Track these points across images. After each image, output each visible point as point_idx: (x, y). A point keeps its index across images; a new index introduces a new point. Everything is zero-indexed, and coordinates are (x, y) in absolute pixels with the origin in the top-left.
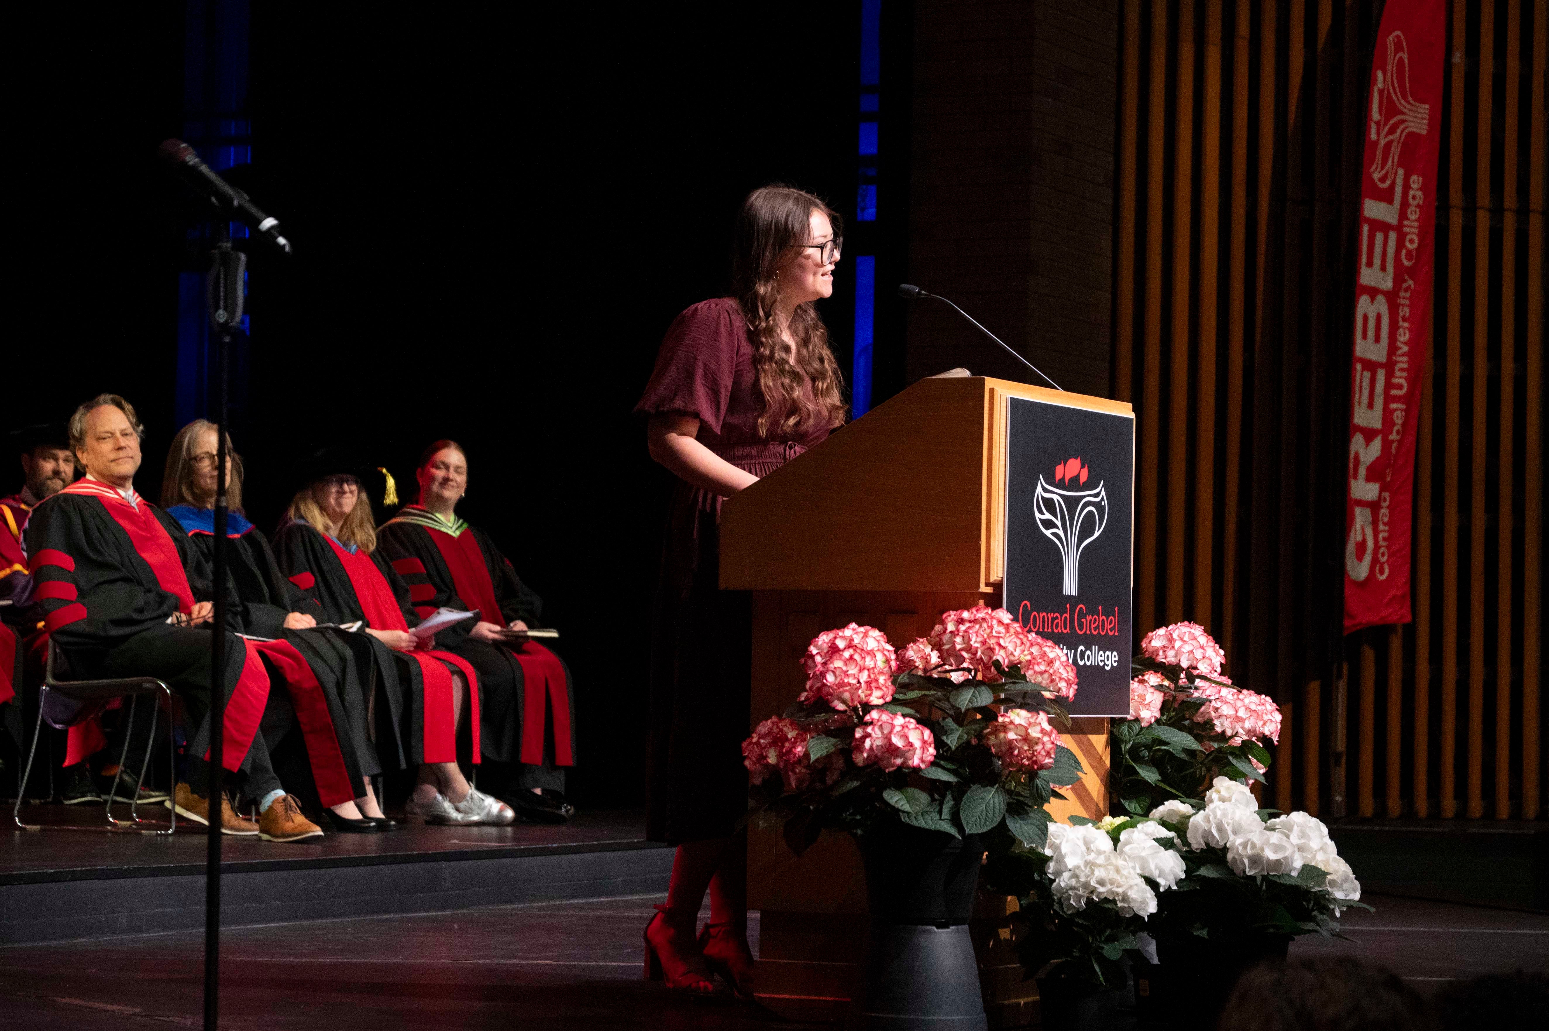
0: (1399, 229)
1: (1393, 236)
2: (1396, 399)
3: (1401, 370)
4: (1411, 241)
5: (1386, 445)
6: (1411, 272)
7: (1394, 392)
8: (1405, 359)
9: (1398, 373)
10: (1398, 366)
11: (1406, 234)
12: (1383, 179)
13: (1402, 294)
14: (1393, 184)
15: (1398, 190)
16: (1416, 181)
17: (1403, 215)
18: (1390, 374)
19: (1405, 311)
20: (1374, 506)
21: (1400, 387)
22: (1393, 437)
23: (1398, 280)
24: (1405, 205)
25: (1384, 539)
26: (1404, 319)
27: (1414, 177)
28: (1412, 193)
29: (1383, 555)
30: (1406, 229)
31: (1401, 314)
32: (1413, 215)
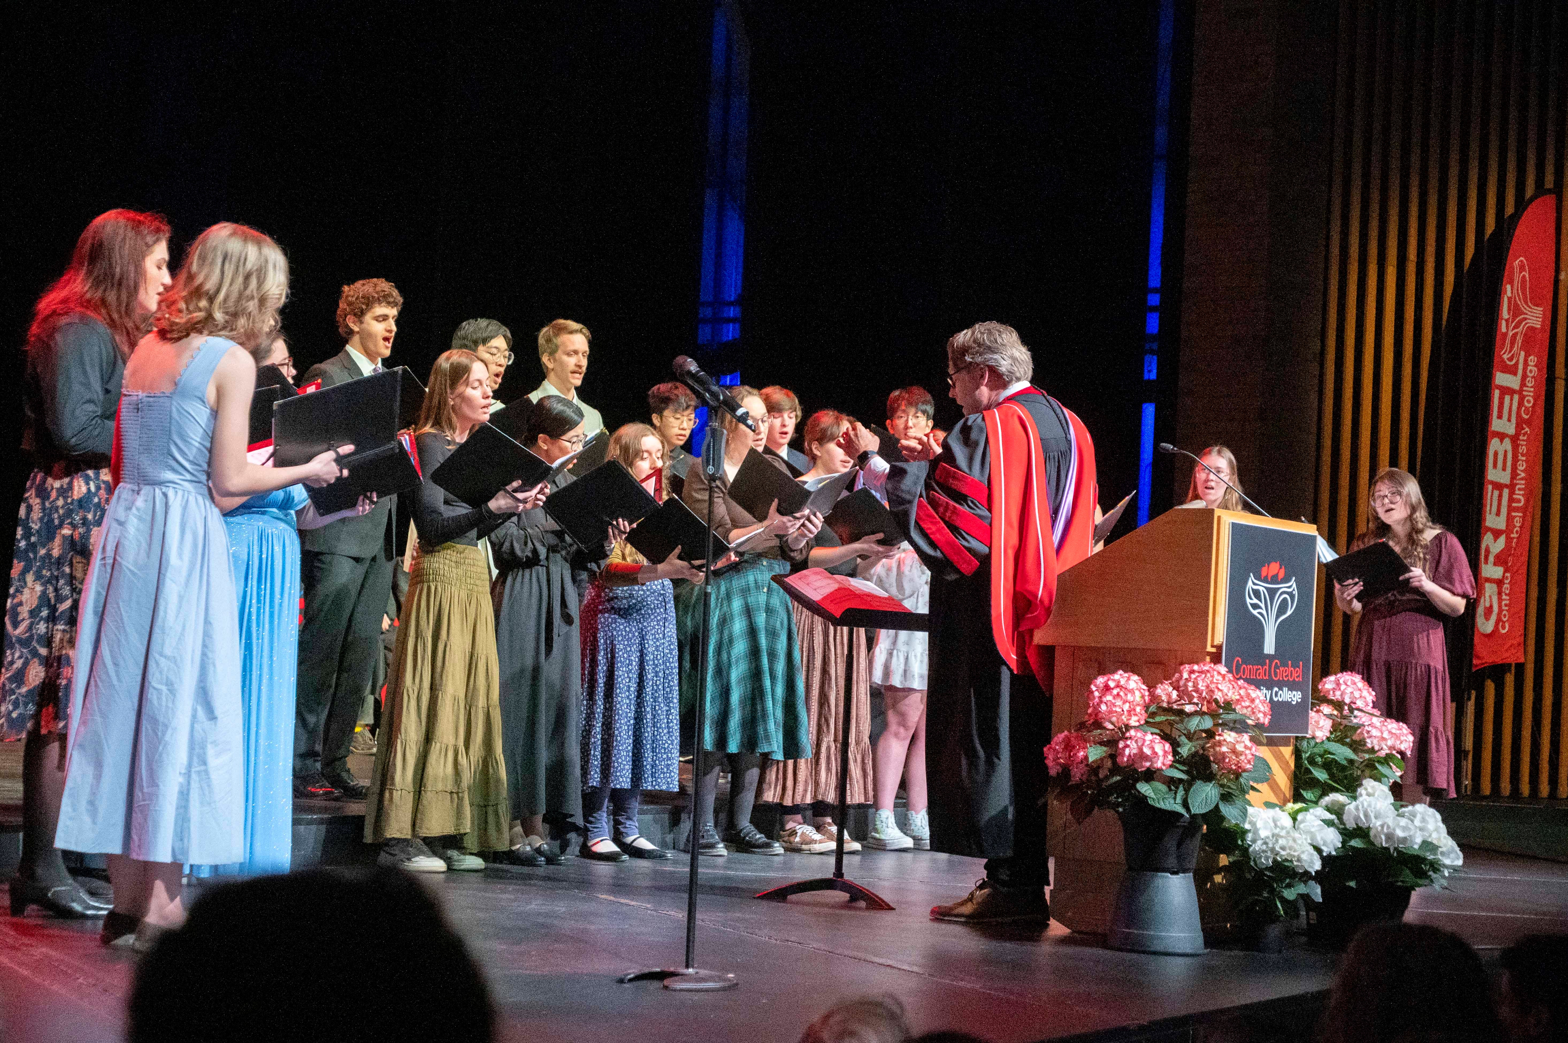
0: (1520, 392)
1: (1516, 397)
2: (1517, 509)
3: (1519, 489)
4: (1529, 401)
5: (1509, 541)
6: (1529, 422)
7: (1514, 505)
8: (1523, 482)
9: (1517, 492)
10: (1518, 487)
11: (1524, 397)
12: (1511, 359)
13: (1521, 438)
14: (1517, 363)
15: (1521, 366)
16: (1532, 360)
17: (1523, 384)
18: (1512, 493)
19: (1523, 449)
20: (1500, 583)
21: (1519, 501)
22: (1514, 535)
23: (1519, 427)
24: (1524, 377)
25: (1506, 605)
26: (1523, 455)
27: (1532, 357)
28: (1529, 368)
29: (1506, 615)
30: (1524, 393)
31: (1521, 451)
32: (1530, 383)
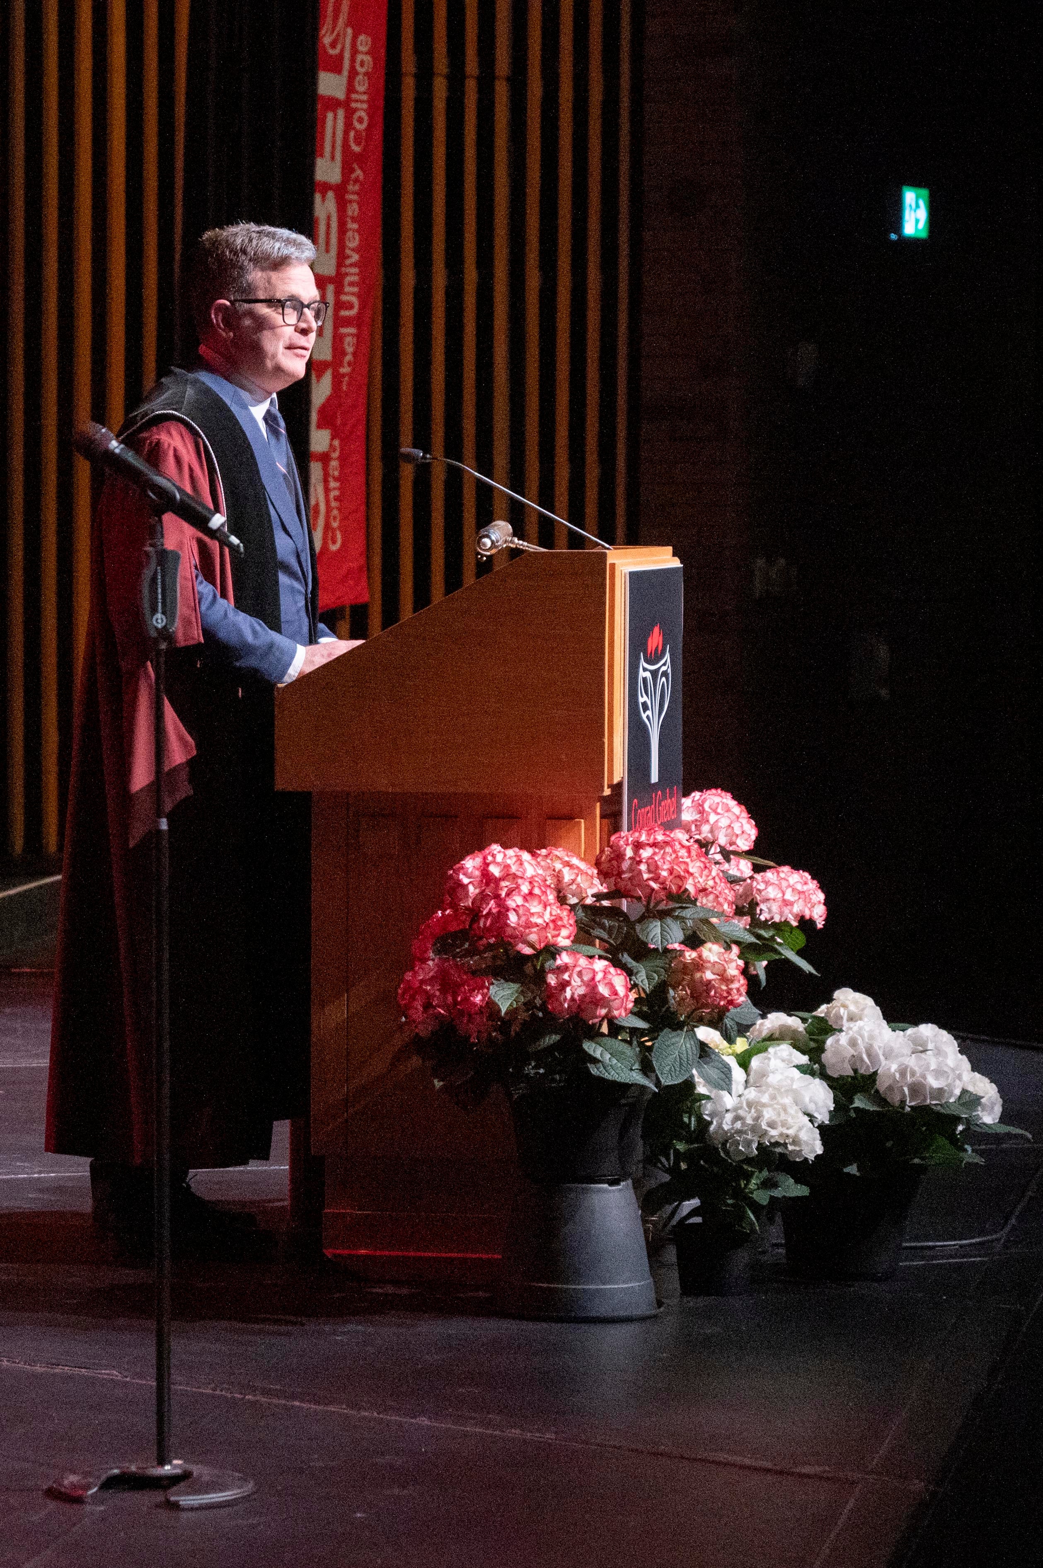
0: (346, 104)
1: (341, 113)
2: (347, 322)
3: (351, 284)
4: (360, 120)
5: (337, 379)
6: (360, 159)
7: (344, 313)
8: (355, 270)
9: (347, 289)
10: (348, 279)
11: (355, 110)
12: (333, 45)
13: (350, 187)
14: (342, 50)
15: (347, 55)
16: (364, 42)
17: (351, 88)
18: (339, 291)
19: (353, 209)
20: (325, 458)
21: (350, 306)
22: (345, 370)
23: (347, 170)
24: (353, 73)
25: (336, 499)
26: (354, 219)
27: (362, 38)
28: (359, 57)
29: (335, 518)
30: (354, 105)
31: (350, 213)
32: (362, 85)
